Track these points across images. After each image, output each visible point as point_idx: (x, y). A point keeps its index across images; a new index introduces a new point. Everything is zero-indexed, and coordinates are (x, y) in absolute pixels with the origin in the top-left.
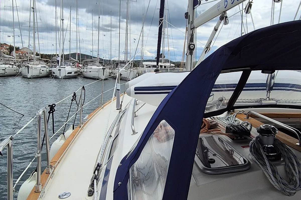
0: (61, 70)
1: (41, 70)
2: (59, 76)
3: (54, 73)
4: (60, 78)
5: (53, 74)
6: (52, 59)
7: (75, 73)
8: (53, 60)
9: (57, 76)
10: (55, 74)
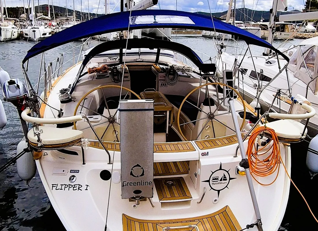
0: (35, 31)
1: (14, 32)
2: (34, 39)
3: (26, 34)
4: (36, 40)
5: (27, 36)
6: (20, 16)
7: (50, 34)
8: (22, 19)
9: (30, 38)
10: (28, 35)
